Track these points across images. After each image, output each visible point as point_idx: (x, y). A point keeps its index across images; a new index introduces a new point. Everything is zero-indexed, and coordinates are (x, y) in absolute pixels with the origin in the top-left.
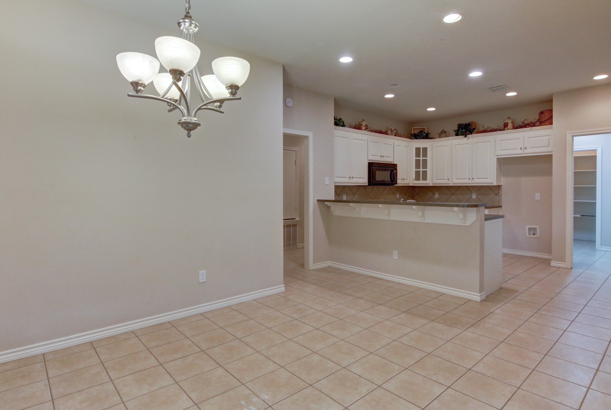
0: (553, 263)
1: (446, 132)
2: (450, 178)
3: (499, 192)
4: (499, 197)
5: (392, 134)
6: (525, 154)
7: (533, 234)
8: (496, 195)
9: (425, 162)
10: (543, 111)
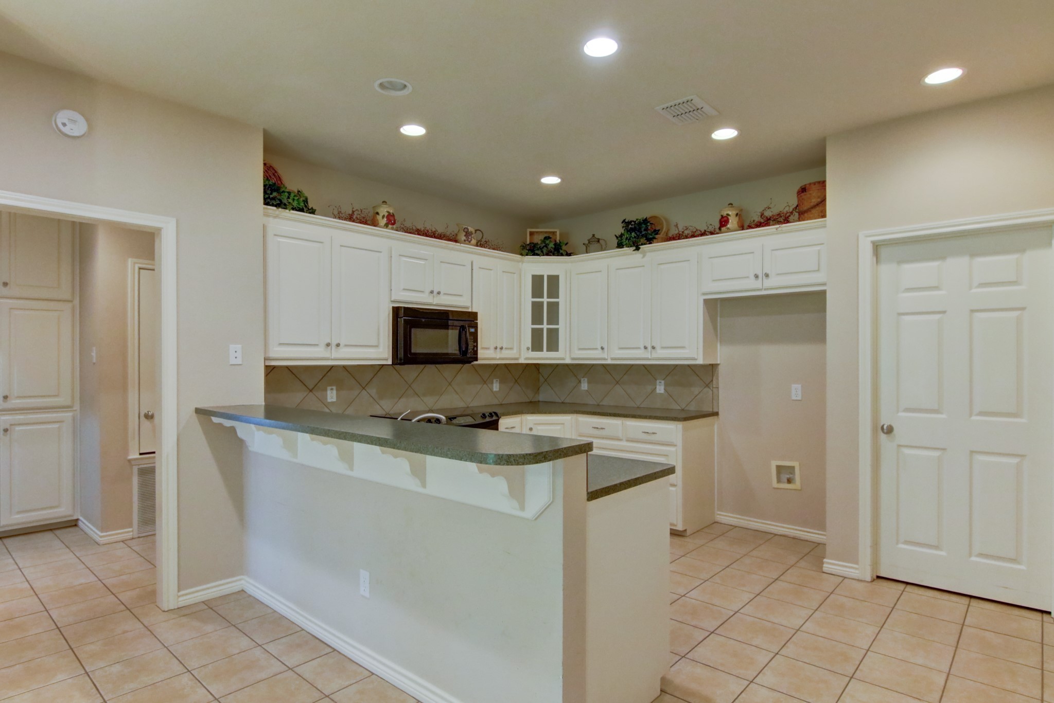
0: (830, 565)
1: (601, 241)
2: (605, 347)
3: (712, 381)
4: (712, 391)
5: (468, 241)
6: (765, 289)
7: (786, 481)
8: (707, 386)
9: (554, 309)
10: (806, 185)
